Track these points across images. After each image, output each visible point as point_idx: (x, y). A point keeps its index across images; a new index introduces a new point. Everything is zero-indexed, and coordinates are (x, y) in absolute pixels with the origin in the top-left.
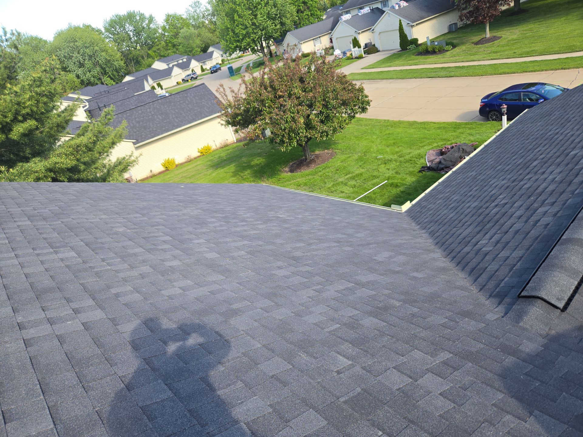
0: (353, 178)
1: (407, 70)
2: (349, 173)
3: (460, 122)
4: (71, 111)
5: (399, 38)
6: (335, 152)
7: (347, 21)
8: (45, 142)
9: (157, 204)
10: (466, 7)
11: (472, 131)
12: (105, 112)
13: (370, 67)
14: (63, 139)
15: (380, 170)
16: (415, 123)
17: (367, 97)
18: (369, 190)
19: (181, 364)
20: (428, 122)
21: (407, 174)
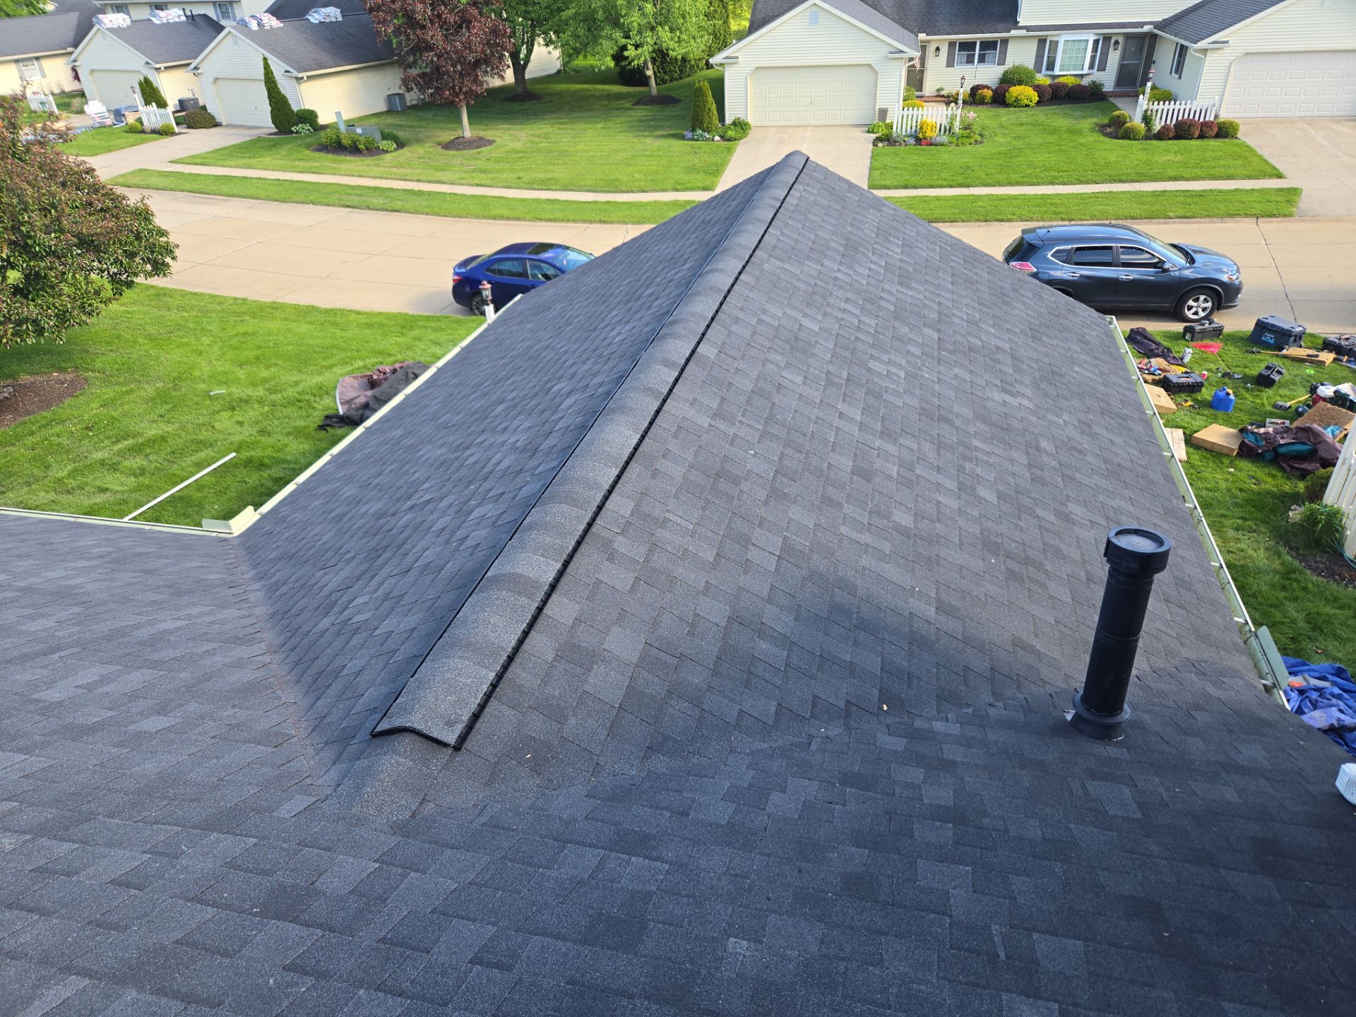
0: (137, 450)
1: (292, 182)
2: (126, 436)
3: (416, 313)
5: (267, 101)
6: (86, 379)
7: (117, 31)
10: (415, 62)
11: (439, 334)
13: (194, 161)
15: (218, 426)
16: (312, 309)
17: (162, 233)
18: (182, 481)
20: (344, 310)
21: (288, 434)
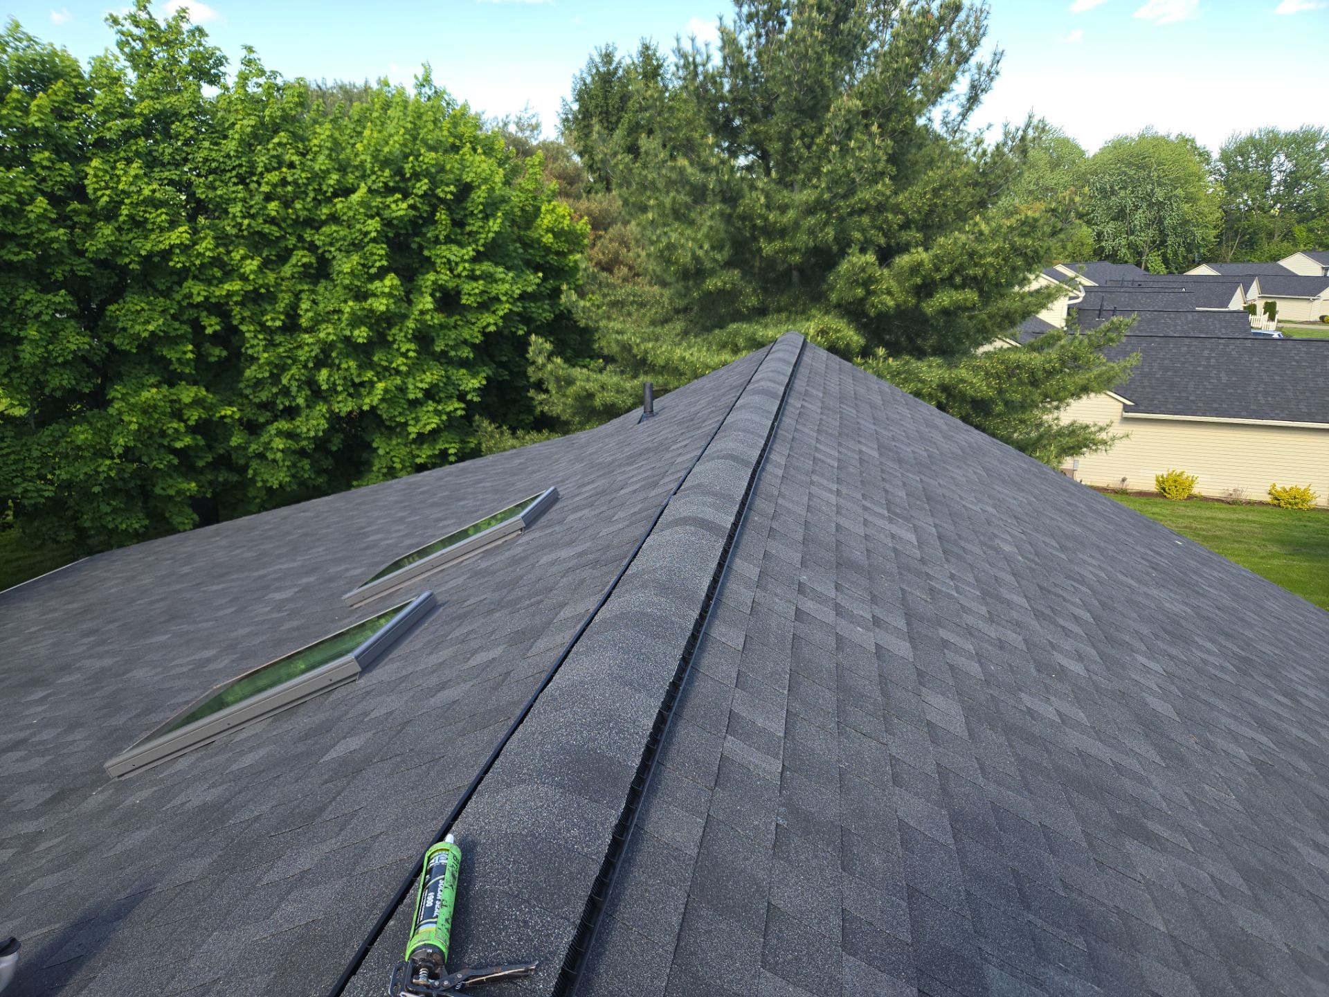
4: (1046, 298)
8: (968, 336)
9: (1102, 544)
12: (1112, 323)
14: (998, 344)
19: (992, 821)
